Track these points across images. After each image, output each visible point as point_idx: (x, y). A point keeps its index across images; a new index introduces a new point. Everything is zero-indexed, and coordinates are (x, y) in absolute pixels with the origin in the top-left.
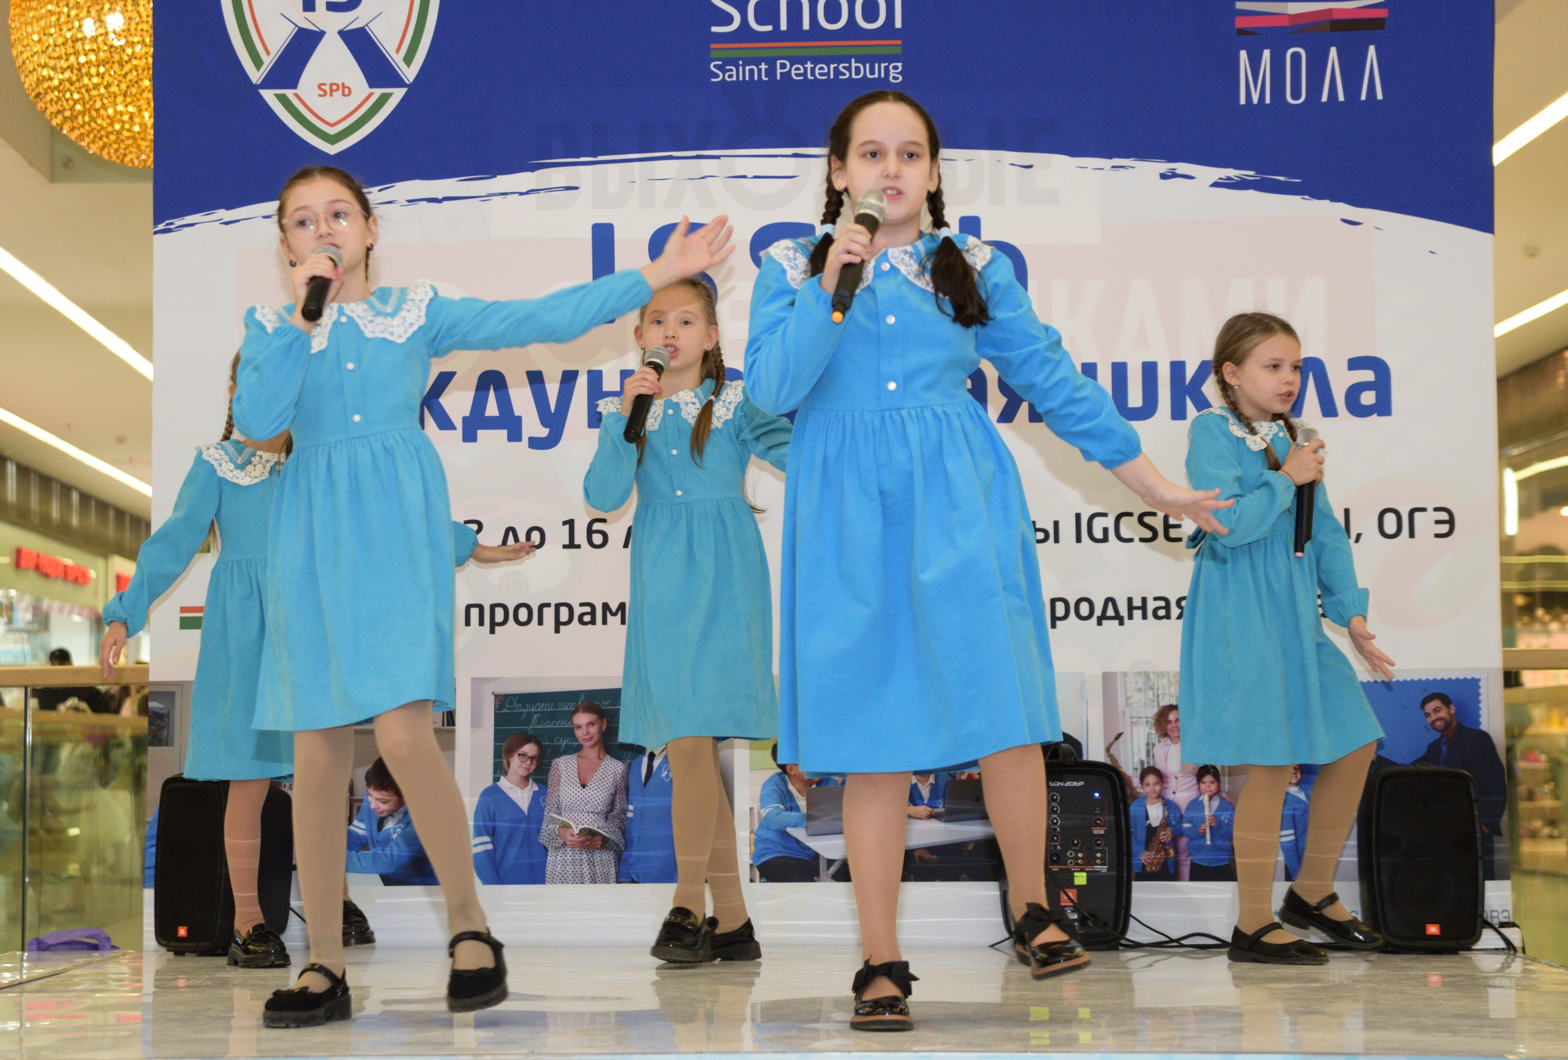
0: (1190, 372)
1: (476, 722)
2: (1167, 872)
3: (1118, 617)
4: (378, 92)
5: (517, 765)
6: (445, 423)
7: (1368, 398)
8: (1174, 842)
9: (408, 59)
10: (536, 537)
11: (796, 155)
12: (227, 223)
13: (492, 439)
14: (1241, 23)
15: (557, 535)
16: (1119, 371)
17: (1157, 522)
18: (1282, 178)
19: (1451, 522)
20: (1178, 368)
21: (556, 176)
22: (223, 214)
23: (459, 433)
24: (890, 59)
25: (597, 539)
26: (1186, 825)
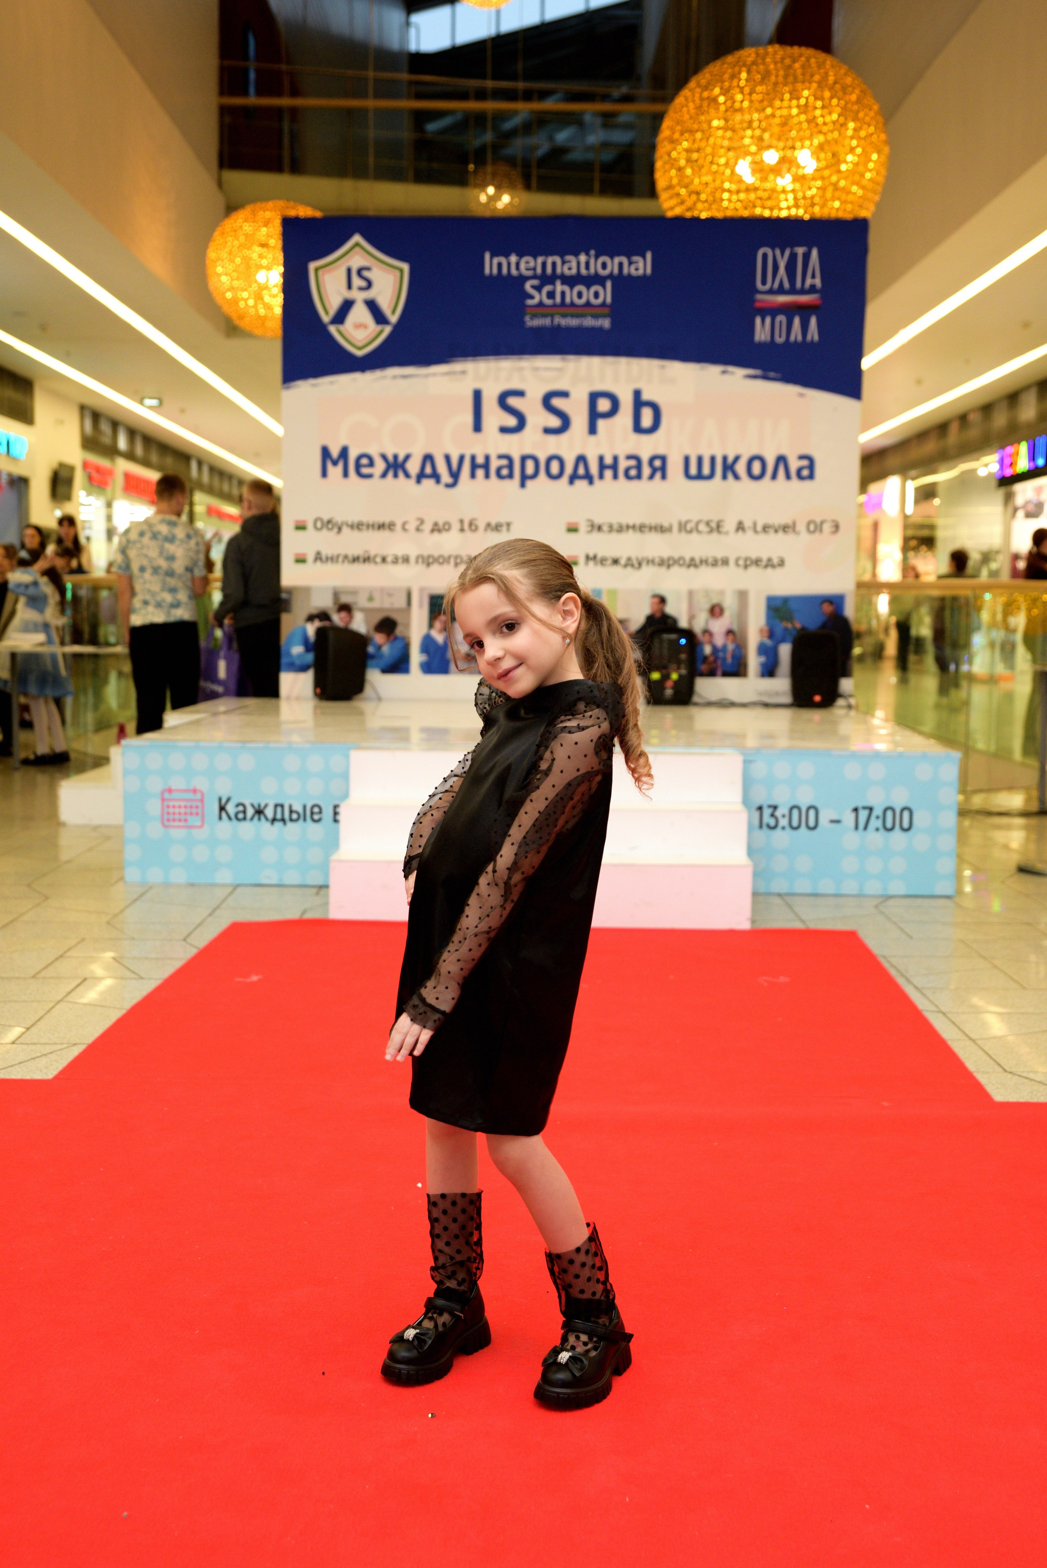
0: (730, 459)
1: (421, 605)
2: (712, 673)
3: (696, 566)
4: (380, 327)
5: (438, 625)
6: (407, 475)
7: (805, 473)
8: (715, 661)
9: (394, 312)
10: (447, 527)
11: (563, 360)
12: (314, 385)
13: (428, 483)
14: (758, 305)
15: (456, 526)
16: (700, 460)
17: (714, 525)
18: (772, 374)
19: (836, 527)
20: (725, 459)
21: (457, 366)
22: (312, 381)
23: (413, 481)
24: (604, 316)
25: (473, 528)
26: (721, 654)
